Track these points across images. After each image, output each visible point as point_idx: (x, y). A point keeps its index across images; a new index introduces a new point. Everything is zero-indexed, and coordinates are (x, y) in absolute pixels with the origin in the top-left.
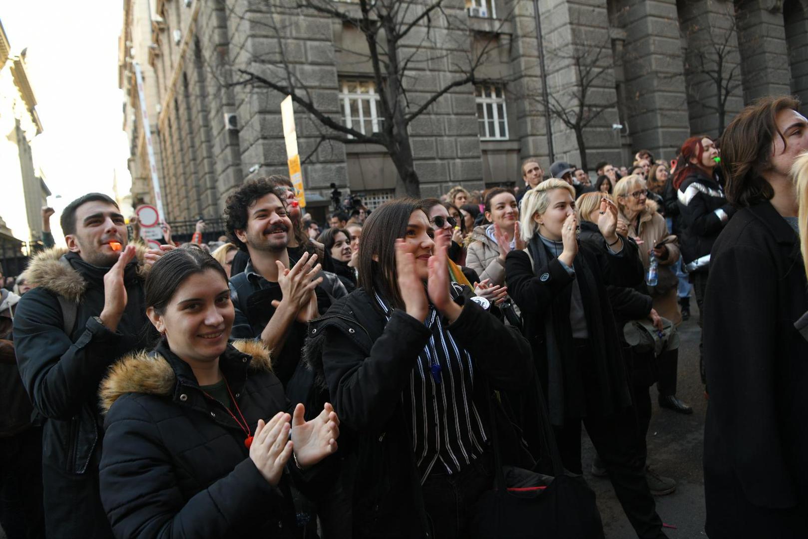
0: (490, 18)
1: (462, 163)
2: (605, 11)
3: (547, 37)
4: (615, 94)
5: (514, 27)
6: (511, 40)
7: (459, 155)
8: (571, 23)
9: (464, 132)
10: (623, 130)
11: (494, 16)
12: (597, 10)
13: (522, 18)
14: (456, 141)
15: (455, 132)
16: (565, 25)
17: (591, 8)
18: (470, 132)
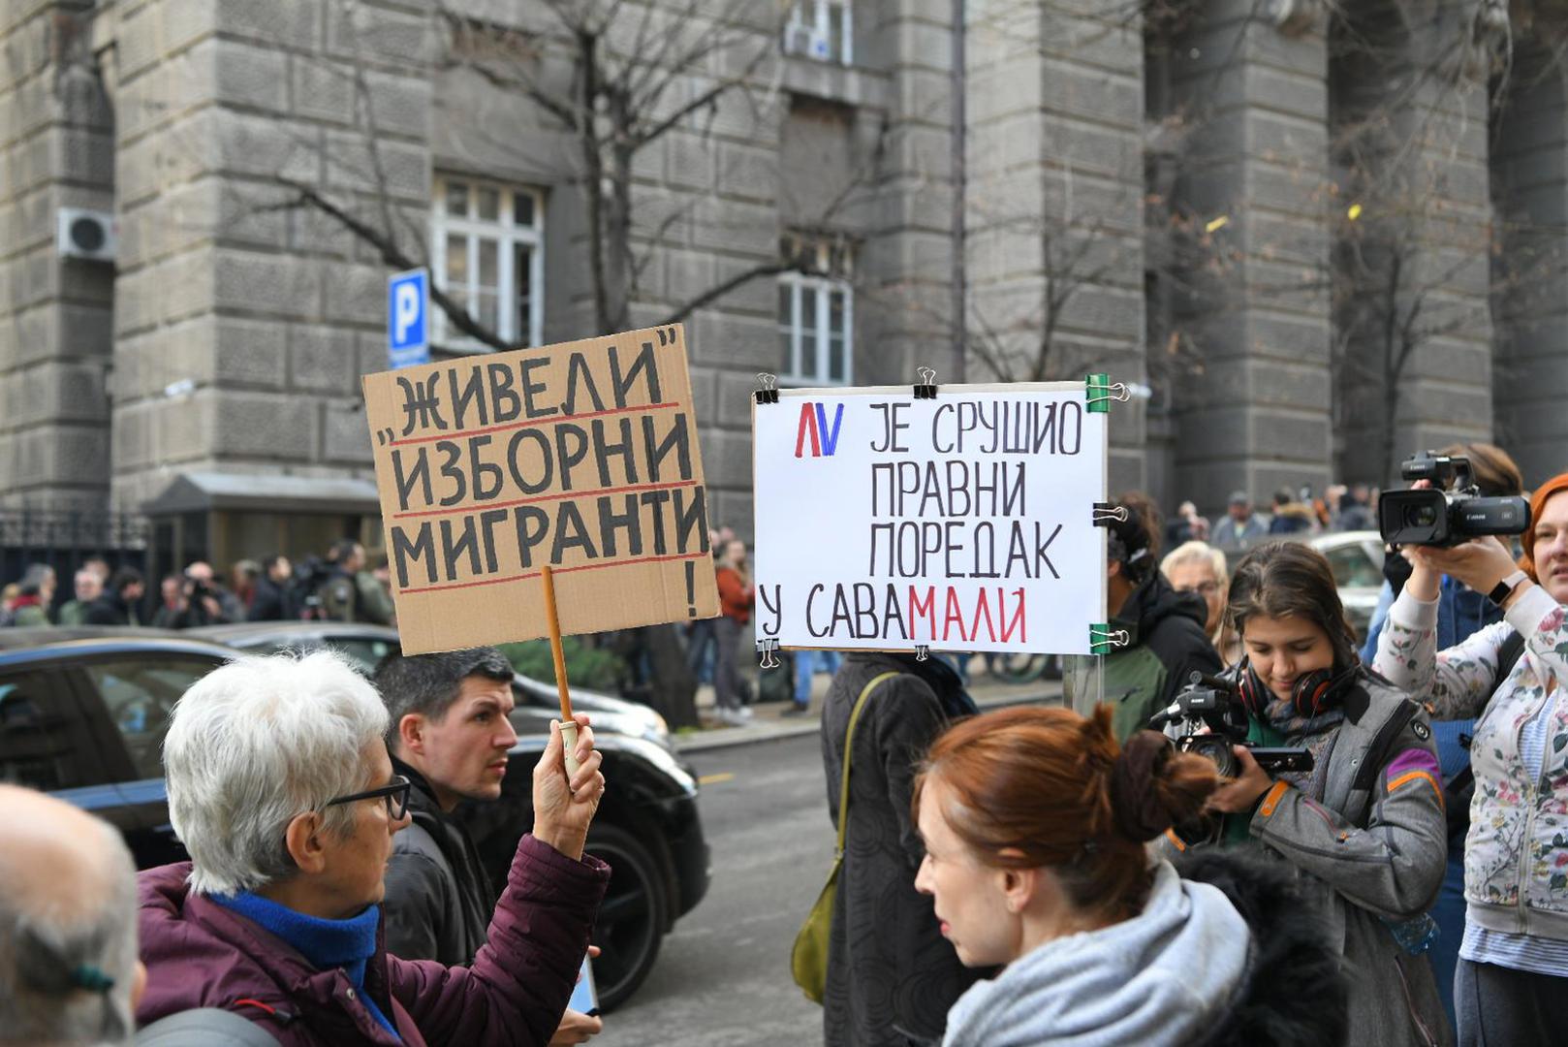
0: (836, 63)
1: (727, 443)
2: (1137, 85)
3: (979, 131)
4: (1142, 306)
5: (896, 93)
6: (885, 127)
7: (723, 418)
8: (1045, 110)
9: (739, 359)
10: (1154, 401)
11: (847, 56)
12: (1116, 80)
13: (921, 75)
14: (717, 382)
15: (716, 357)
16: (1027, 111)
17: (1099, 75)
18: (756, 361)
